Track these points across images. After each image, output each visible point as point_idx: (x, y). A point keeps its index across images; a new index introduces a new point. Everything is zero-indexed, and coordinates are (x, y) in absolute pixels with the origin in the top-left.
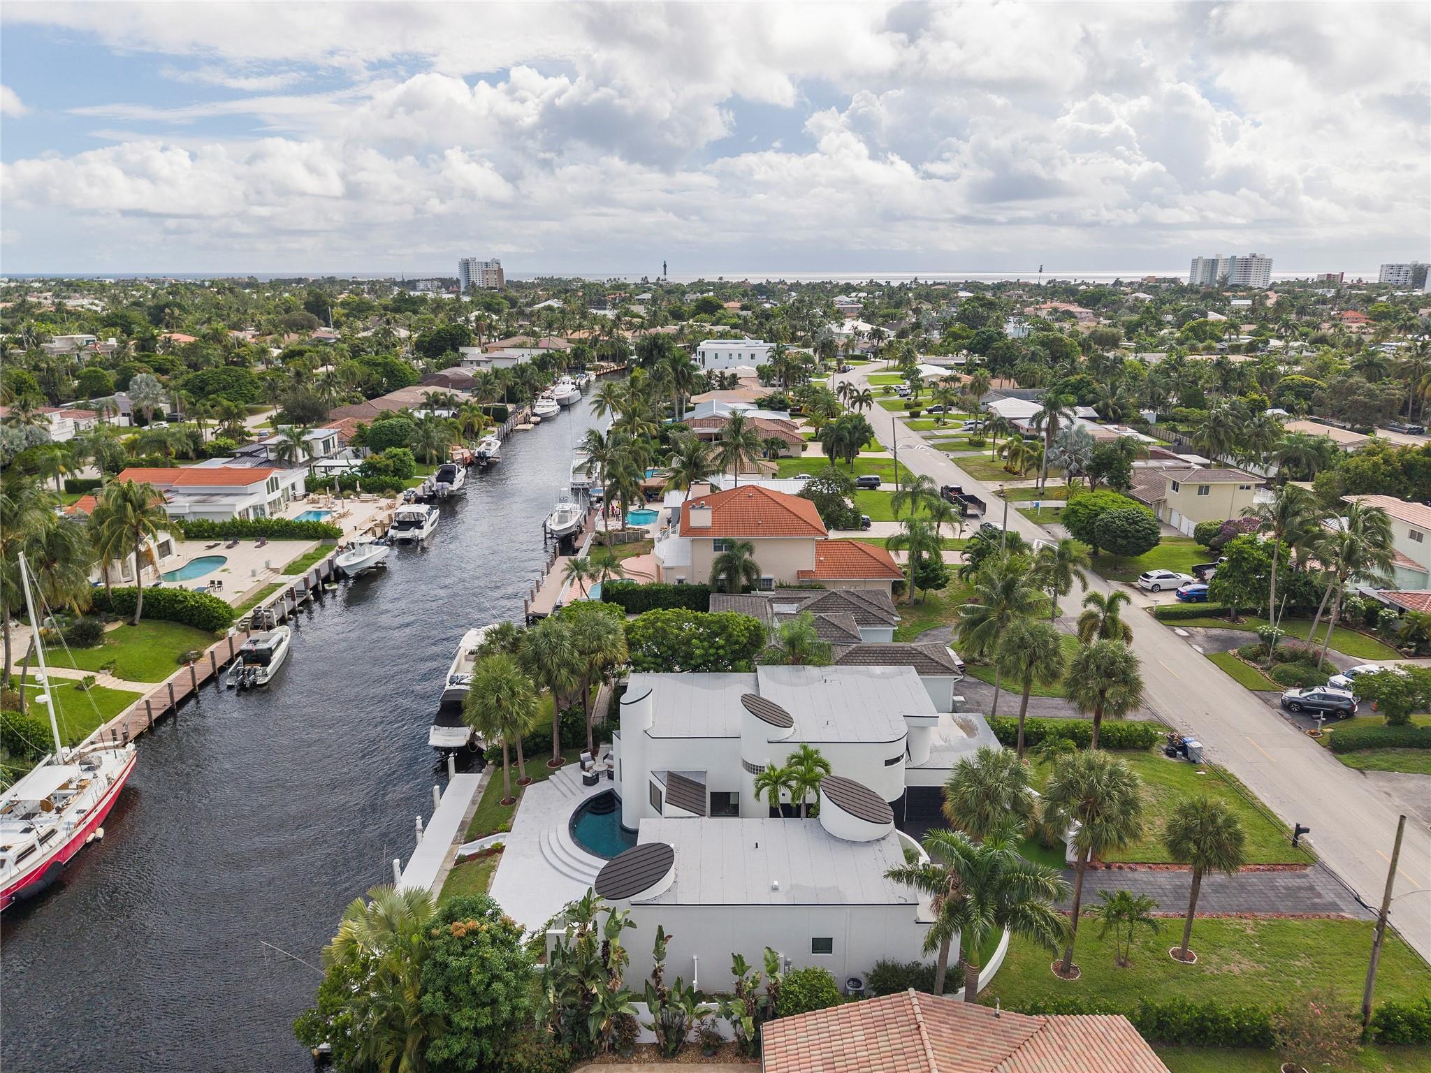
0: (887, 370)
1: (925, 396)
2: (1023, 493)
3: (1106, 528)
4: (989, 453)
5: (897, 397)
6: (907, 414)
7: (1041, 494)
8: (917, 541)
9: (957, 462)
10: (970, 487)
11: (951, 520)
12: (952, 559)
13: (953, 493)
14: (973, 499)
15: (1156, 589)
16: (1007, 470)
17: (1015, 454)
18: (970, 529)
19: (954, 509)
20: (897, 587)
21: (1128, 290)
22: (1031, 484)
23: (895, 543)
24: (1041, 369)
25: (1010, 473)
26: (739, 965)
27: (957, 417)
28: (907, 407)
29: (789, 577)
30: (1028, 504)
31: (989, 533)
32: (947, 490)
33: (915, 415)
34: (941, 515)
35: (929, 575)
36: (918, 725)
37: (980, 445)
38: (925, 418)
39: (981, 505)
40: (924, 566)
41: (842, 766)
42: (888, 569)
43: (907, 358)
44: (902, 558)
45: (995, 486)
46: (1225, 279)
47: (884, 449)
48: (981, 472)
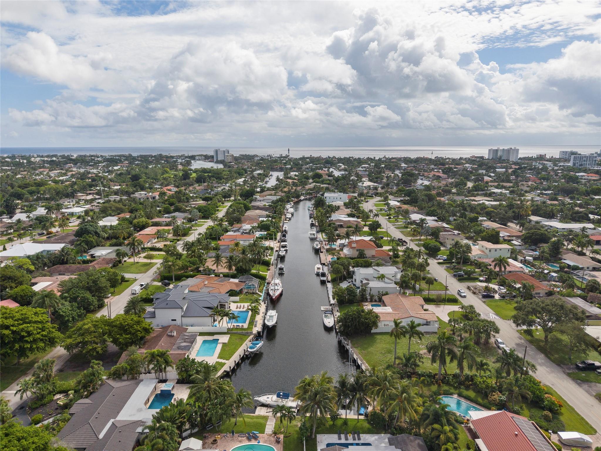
0: (380, 201)
1: (392, 212)
2: (417, 240)
3: (430, 247)
4: (409, 230)
5: (384, 212)
6: (387, 217)
7: (420, 240)
8: (394, 250)
9: (402, 232)
10: (404, 238)
11: (400, 246)
12: (401, 254)
13: (400, 240)
14: (405, 241)
15: (439, 259)
16: (413, 234)
17: (415, 231)
18: (404, 248)
19: (401, 244)
20: (390, 258)
21: (464, 162)
22: (419, 238)
23: (390, 250)
24: (425, 205)
25: (414, 235)
26: (379, 292)
27: (401, 219)
28: (387, 215)
29: (370, 256)
30: (417, 242)
31: (408, 248)
32: (399, 239)
33: (390, 218)
34: (398, 245)
35: (396, 256)
36: (396, 273)
37: (407, 228)
38: (392, 219)
39: (406, 243)
40: (395, 254)
41: (386, 276)
42: (389, 255)
43: (386, 199)
44: (391, 253)
45: (410, 238)
46: (501, 157)
47: (383, 228)
48: (407, 234)
